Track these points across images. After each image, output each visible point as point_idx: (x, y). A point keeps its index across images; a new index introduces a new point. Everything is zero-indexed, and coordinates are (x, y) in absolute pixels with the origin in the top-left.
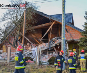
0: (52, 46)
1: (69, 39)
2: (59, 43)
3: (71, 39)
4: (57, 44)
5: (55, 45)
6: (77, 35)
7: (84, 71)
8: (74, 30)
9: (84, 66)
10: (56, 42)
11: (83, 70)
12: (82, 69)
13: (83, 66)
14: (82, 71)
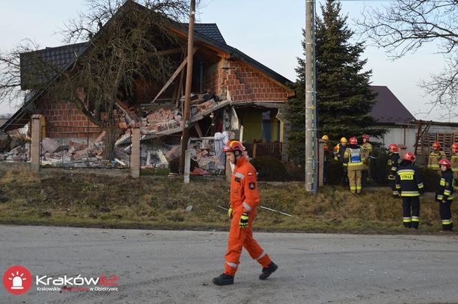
0: (193, 121)
1: (242, 102)
2: (213, 112)
3: (249, 101)
4: (210, 114)
5: (201, 118)
6: (264, 91)
7: (359, 194)
8: (257, 75)
9: (359, 181)
10: (204, 107)
11: (356, 190)
12: (353, 188)
13: (356, 180)
14: (354, 192)
